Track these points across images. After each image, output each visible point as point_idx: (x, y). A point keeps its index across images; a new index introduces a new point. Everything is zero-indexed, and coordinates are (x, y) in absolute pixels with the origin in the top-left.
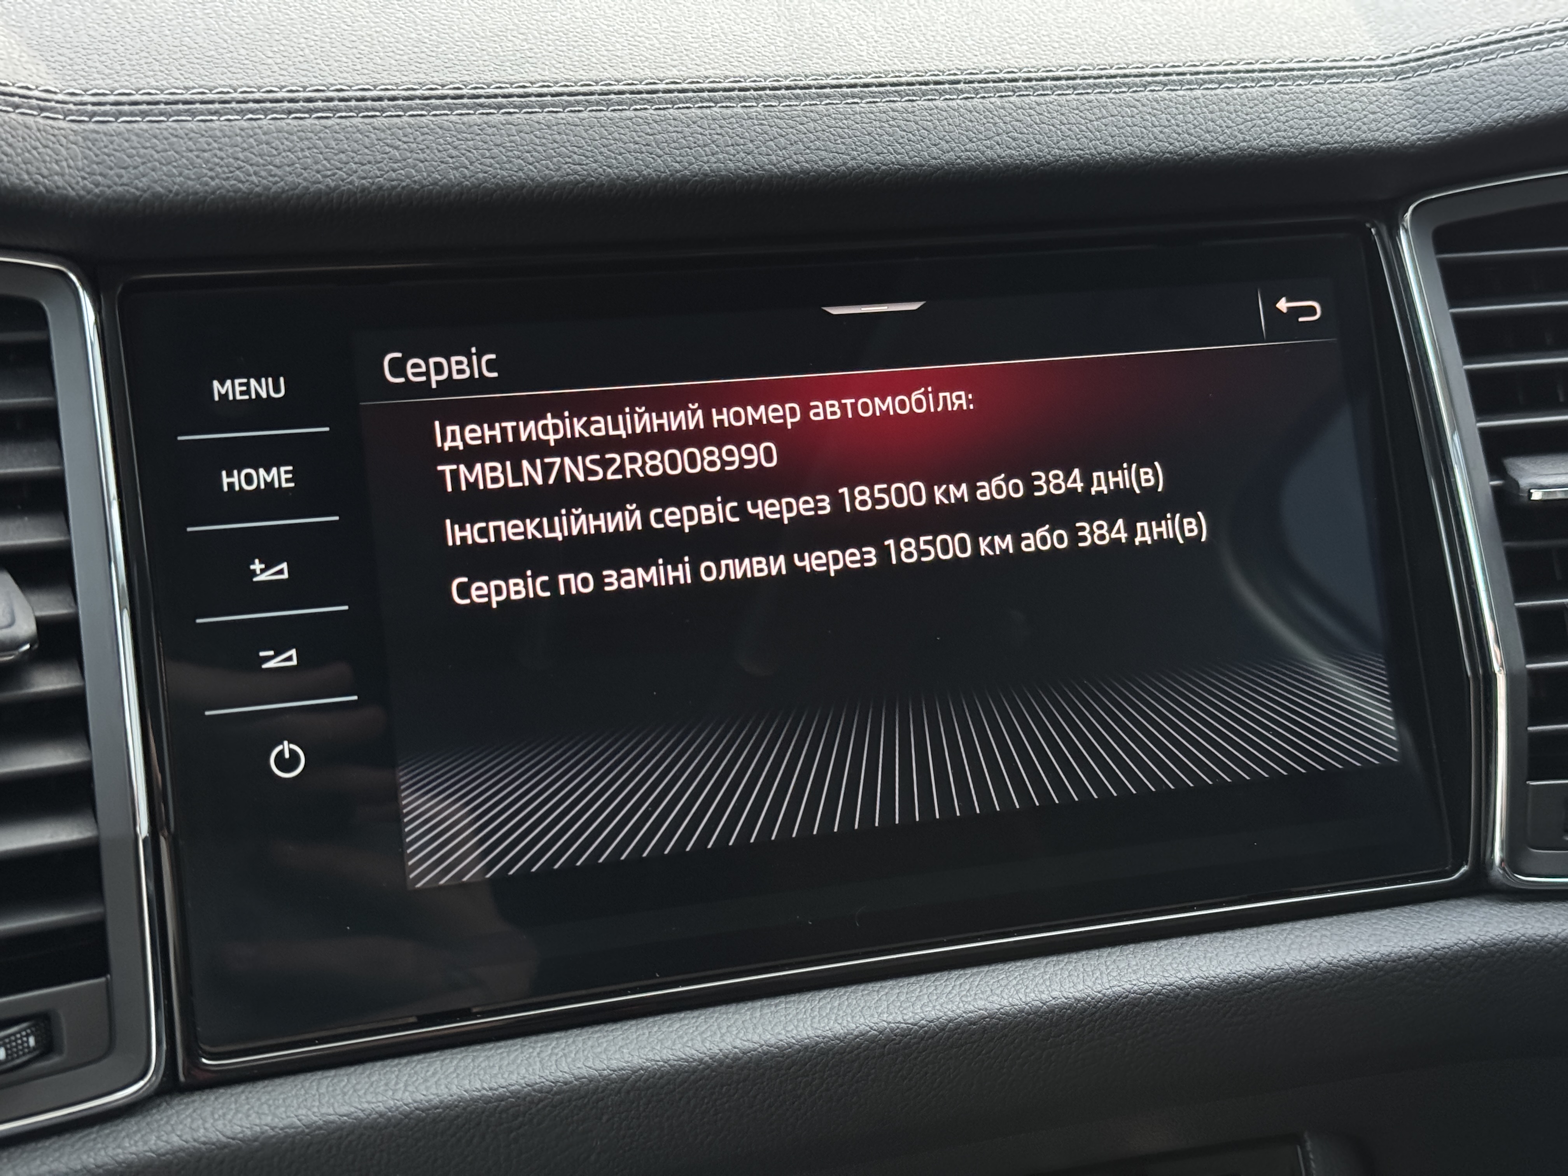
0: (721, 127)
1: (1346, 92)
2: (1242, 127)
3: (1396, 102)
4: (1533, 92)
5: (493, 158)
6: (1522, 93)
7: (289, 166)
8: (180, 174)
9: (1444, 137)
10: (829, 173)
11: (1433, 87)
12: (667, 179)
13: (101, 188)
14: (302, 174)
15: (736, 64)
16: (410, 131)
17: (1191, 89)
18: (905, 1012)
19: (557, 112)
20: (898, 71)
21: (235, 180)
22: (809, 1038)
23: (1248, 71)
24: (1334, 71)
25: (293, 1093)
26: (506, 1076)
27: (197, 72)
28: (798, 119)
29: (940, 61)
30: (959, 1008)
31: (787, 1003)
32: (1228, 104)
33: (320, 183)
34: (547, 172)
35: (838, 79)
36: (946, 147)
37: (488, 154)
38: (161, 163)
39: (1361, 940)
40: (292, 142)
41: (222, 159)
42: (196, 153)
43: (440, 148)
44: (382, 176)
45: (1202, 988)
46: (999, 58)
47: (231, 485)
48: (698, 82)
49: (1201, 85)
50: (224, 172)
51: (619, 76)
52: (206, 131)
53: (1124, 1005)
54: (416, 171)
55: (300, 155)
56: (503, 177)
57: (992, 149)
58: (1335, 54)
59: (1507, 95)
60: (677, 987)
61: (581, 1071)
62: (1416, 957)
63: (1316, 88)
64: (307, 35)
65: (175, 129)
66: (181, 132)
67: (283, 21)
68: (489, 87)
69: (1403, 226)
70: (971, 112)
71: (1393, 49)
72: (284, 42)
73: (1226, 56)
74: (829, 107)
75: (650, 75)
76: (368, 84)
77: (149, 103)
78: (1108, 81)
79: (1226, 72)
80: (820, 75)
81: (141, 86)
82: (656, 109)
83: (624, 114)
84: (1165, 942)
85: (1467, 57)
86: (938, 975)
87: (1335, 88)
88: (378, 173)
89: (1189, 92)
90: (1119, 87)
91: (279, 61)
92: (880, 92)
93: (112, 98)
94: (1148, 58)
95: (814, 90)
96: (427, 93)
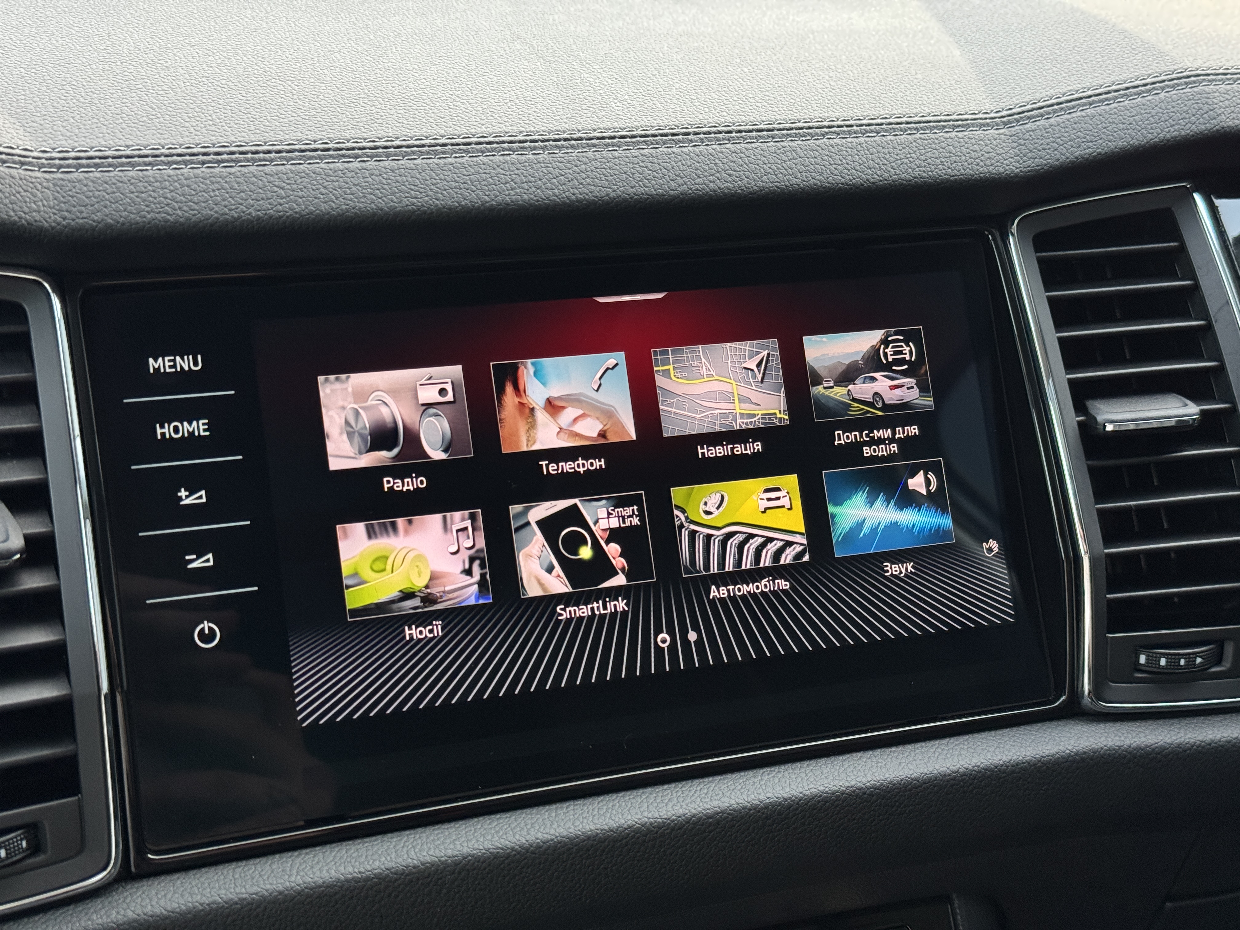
0: (518, 169)
1: (969, 138)
2: (894, 164)
3: (1004, 144)
4: (1103, 136)
5: (352, 194)
6: (1095, 137)
7: (204, 202)
8: (125, 210)
9: (1039, 170)
10: (597, 202)
11: (1031, 133)
12: (479, 207)
13: (67, 221)
14: (213, 209)
15: (528, 122)
16: (291, 175)
17: (857, 137)
18: (660, 810)
19: (398, 160)
20: (645, 126)
21: (165, 213)
22: (591, 830)
23: (897, 124)
24: (960, 123)
25: (216, 878)
26: (370, 863)
27: (134, 133)
28: (573, 163)
29: (676, 118)
30: (699, 807)
31: (574, 805)
32: (883, 148)
33: (226, 214)
34: (392, 204)
35: (602, 132)
36: (681, 181)
37: (349, 191)
38: (110, 202)
39: (989, 751)
40: (206, 184)
41: (155, 198)
42: (136, 194)
43: (314, 187)
44: (272, 208)
45: (875, 789)
46: (718, 115)
47: (163, 434)
48: (501, 136)
49: (864, 134)
50: (157, 208)
51: (443, 132)
52: (143, 178)
53: (819, 802)
54: (297, 205)
55: (212, 194)
56: (360, 208)
57: (714, 182)
58: (960, 109)
59: (1085, 138)
60: (494, 795)
61: (425, 858)
62: (1029, 763)
63: (947, 135)
64: (213, 104)
65: (120, 177)
66: (125, 179)
67: (195, 94)
68: (348, 142)
69: (1012, 232)
70: (698, 155)
71: (1002, 105)
72: (197, 109)
73: (882, 113)
74: (596, 153)
75: (465, 131)
76: (260, 141)
77: (100, 158)
78: (797, 131)
79: (882, 124)
80: (589, 130)
81: (94, 145)
82: (470, 157)
83: (447, 161)
84: (848, 756)
85: (1055, 111)
86: (684, 783)
87: (960, 135)
88: (269, 207)
89: (855, 139)
90: (805, 136)
91: (194, 124)
92: (632, 142)
93: (73, 154)
94: (826, 114)
95: (584, 141)
96: (303, 147)
